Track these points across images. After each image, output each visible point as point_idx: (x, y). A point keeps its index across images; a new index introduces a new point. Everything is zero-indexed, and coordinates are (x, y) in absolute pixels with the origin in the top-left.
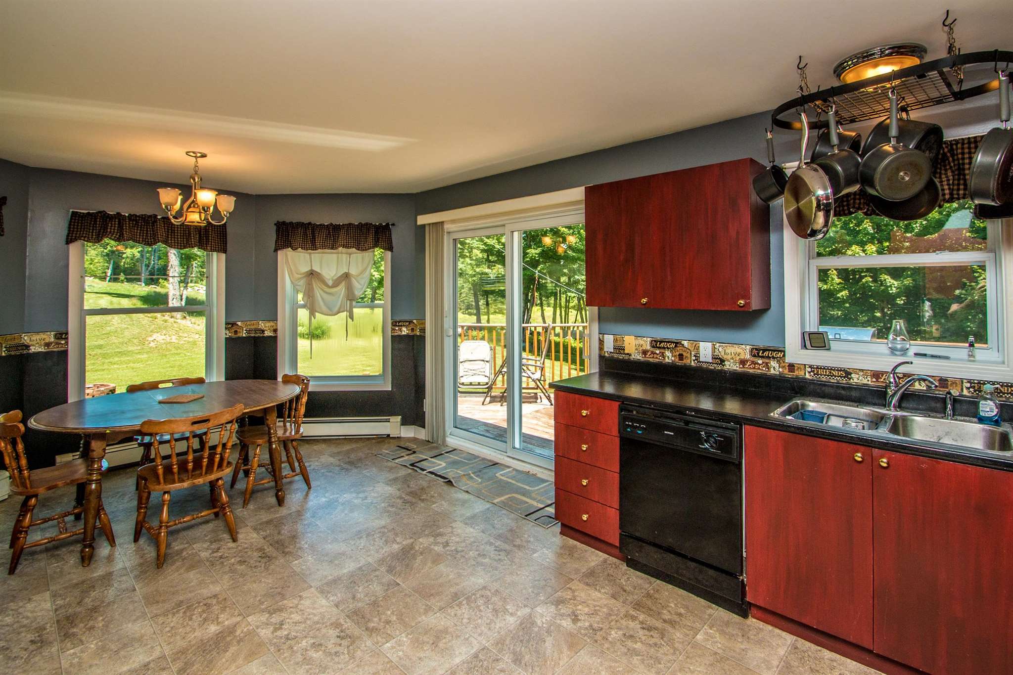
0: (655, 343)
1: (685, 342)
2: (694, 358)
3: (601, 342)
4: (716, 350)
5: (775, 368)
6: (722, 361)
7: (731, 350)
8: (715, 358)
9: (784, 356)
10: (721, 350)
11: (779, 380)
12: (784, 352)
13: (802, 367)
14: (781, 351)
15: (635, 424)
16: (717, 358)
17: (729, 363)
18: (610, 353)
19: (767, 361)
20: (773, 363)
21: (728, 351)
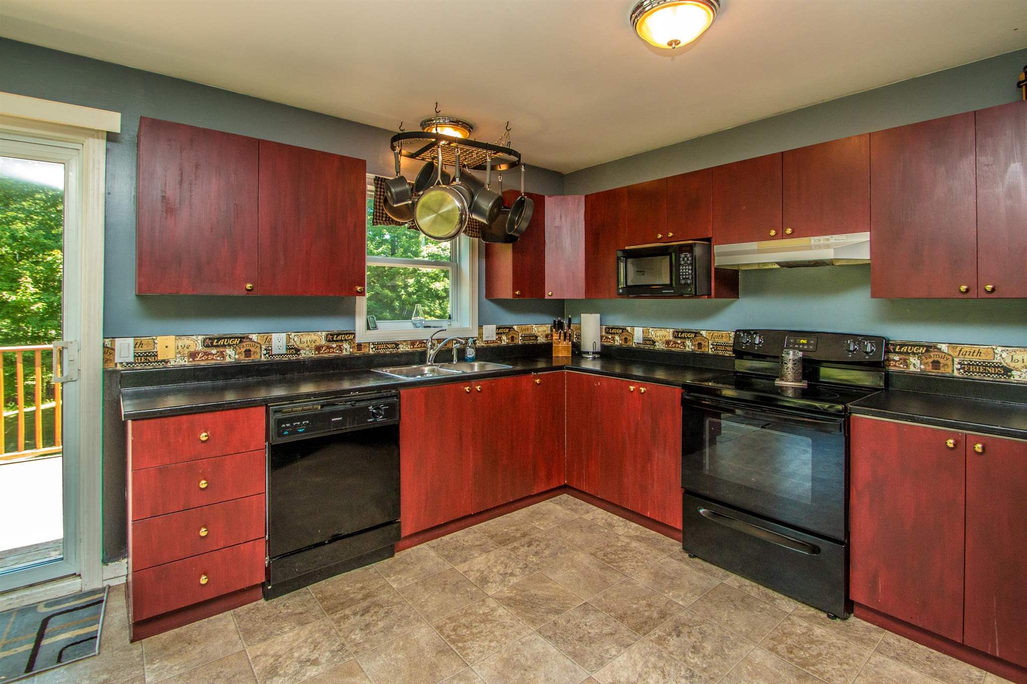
0: (210, 342)
1: (254, 335)
2: (265, 352)
3: (108, 351)
4: (291, 340)
5: (347, 349)
6: (298, 350)
7: (306, 338)
8: (290, 349)
9: (354, 337)
10: (296, 340)
11: (351, 358)
12: (354, 334)
13: (367, 345)
14: (352, 334)
15: (294, 424)
16: (292, 349)
17: (304, 351)
18: (128, 363)
19: (340, 344)
20: (346, 345)
21: (304, 339)
